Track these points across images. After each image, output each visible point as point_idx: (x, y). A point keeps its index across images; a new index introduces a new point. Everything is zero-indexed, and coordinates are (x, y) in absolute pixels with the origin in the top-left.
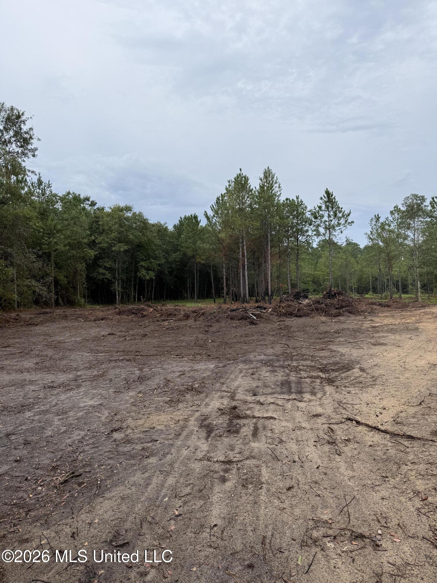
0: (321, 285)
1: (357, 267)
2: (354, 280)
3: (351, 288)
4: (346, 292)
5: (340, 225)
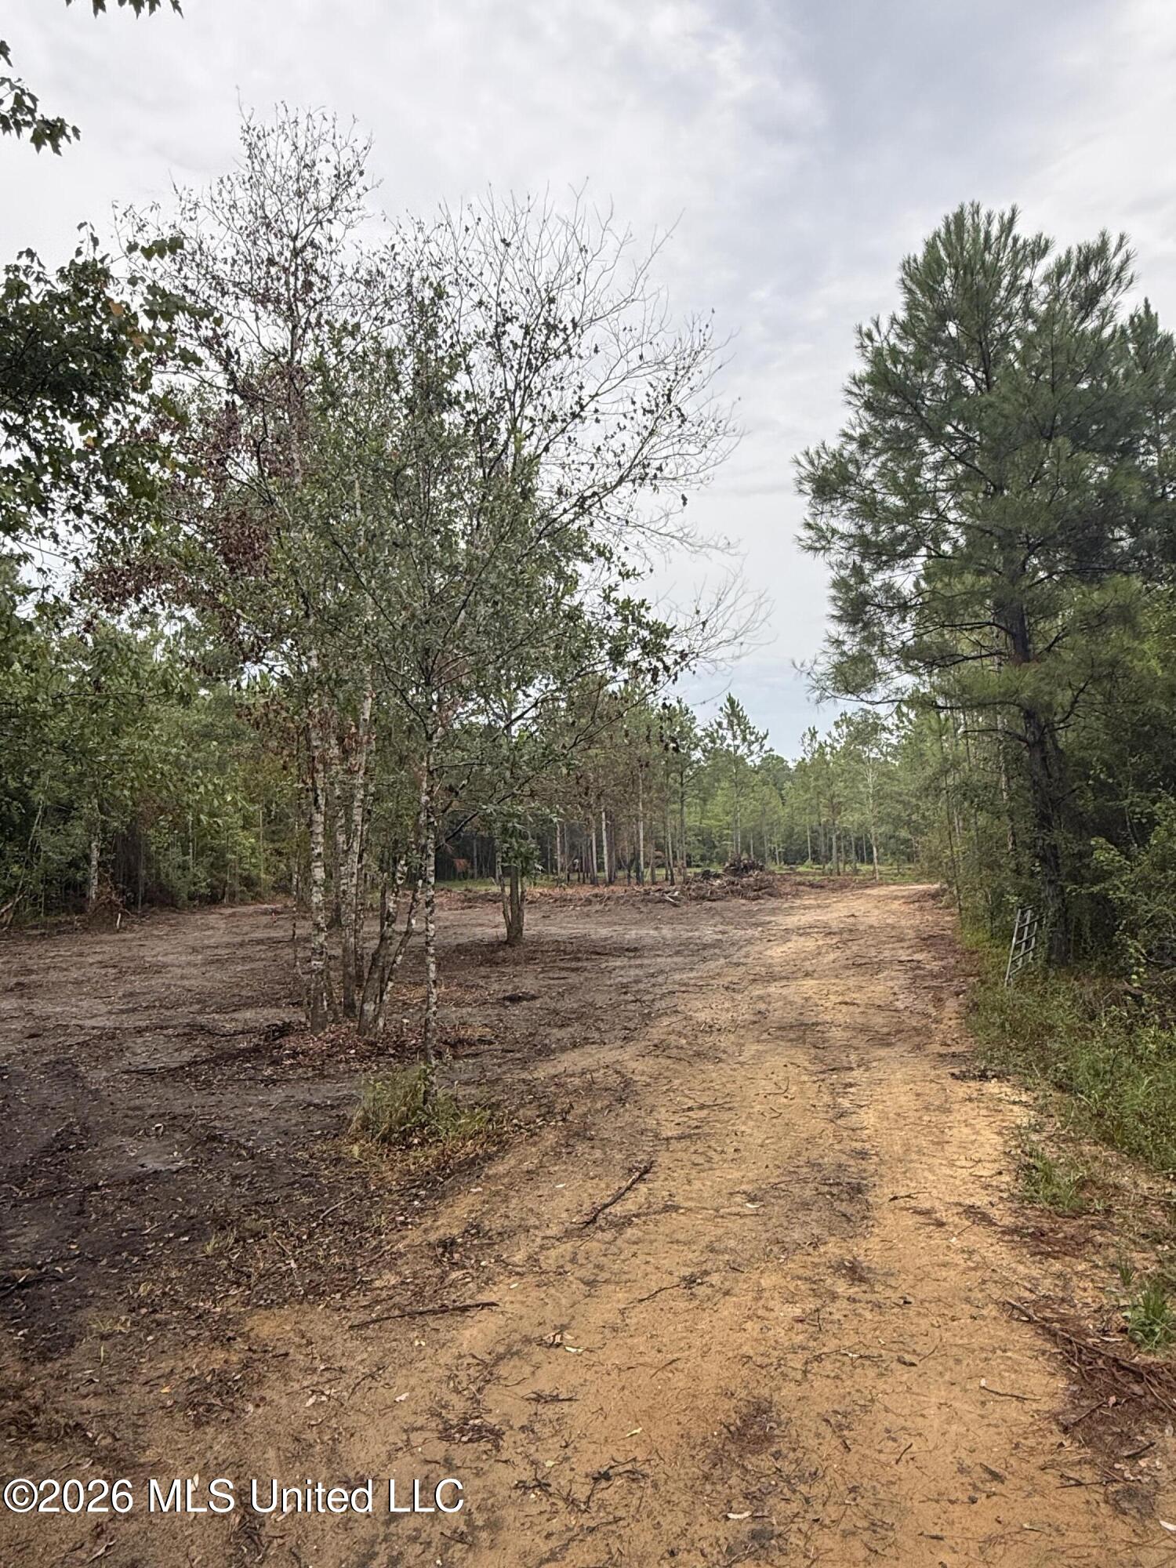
0: (715, 847)
1: (784, 812)
2: (777, 838)
3: (773, 853)
4: (764, 861)
5: (752, 753)
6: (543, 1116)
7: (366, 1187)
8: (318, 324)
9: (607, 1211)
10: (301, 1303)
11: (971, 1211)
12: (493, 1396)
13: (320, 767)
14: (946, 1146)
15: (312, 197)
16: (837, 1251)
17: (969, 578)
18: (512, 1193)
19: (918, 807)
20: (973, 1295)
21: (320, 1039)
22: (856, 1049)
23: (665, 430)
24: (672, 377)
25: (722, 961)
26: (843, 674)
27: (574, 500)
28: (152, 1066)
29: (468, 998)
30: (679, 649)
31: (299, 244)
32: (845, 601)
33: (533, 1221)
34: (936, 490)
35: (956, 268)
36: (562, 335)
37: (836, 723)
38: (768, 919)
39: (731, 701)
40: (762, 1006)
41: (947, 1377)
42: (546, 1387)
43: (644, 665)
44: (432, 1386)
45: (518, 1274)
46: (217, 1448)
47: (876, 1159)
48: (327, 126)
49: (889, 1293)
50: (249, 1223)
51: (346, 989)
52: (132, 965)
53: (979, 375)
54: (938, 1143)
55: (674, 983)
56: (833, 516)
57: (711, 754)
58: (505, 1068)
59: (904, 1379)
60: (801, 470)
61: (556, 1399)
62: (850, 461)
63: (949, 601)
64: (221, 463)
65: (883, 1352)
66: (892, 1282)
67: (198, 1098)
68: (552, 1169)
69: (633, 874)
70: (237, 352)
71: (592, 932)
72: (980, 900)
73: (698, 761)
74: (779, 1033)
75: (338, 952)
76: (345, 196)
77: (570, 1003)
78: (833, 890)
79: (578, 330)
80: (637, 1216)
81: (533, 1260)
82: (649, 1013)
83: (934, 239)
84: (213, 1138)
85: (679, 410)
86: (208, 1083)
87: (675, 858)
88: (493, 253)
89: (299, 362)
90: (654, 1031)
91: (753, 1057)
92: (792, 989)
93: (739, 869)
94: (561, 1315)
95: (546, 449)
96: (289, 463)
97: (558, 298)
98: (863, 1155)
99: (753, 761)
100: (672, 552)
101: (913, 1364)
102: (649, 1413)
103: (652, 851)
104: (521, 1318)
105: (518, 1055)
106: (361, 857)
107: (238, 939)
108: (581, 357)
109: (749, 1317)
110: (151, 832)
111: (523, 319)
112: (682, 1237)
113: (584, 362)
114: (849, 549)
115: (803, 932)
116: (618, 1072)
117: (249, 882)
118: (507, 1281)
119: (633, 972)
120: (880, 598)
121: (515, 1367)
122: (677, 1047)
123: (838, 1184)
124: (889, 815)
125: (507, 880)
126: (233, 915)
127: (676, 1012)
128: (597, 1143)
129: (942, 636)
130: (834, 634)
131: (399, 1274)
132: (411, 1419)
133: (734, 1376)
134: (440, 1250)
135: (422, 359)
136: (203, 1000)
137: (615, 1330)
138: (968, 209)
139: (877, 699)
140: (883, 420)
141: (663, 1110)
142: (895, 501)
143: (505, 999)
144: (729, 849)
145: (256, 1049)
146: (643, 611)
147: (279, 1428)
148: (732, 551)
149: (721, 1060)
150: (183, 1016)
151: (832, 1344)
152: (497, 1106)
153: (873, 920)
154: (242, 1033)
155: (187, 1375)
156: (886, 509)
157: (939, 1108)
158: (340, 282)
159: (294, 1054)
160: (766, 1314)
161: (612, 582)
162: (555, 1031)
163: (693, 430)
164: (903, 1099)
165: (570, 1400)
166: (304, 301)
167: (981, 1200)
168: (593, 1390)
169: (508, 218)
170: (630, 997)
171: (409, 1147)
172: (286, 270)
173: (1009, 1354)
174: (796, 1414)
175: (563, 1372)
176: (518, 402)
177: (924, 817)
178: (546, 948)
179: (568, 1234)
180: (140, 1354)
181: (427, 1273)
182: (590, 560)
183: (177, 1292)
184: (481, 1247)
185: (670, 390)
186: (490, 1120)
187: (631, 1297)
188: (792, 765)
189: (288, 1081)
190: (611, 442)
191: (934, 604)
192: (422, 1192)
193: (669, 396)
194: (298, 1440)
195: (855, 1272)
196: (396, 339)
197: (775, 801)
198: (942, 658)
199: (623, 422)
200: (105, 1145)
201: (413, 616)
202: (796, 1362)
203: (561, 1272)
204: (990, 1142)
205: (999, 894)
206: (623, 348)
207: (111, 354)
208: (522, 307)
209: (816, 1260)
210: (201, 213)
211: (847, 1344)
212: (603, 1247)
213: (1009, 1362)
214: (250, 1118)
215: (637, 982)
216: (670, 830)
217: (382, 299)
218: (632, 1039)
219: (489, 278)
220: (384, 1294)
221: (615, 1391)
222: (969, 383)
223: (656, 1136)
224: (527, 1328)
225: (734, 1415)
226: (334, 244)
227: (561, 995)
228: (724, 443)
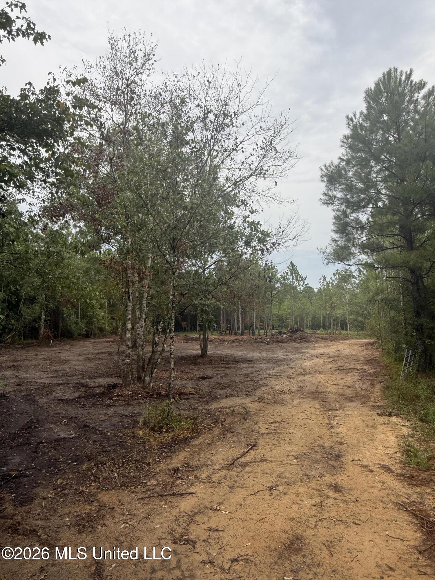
0: (284, 322)
1: (312, 309)
2: (309, 319)
3: (307, 325)
4: (303, 328)
5: (300, 285)
6: (214, 423)
7: (145, 447)
8: (135, 113)
9: (238, 460)
10: (119, 489)
11: (384, 467)
12: (192, 528)
13: (131, 284)
14: (374, 442)
15: (134, 64)
16: (329, 480)
17: (389, 216)
18: (201, 452)
19: (366, 308)
20: (384, 499)
21: (128, 390)
22: (339, 402)
23: (269, 156)
24: (273, 135)
25: (286, 366)
26: (338, 253)
27: (233, 182)
28: (63, 398)
29: (185, 377)
30: (272, 241)
31: (129, 82)
32: (339, 225)
33: (209, 463)
34: (377, 181)
35: (387, 93)
36: (230, 118)
37: (334, 274)
38: (304, 351)
39: (292, 264)
40: (302, 385)
41: (373, 530)
42: (214, 526)
43: (259, 248)
44: (169, 523)
45: (203, 482)
46: (86, 541)
47: (346, 445)
48: (141, 37)
49: (350, 497)
50: (100, 458)
51: (138, 371)
52: (56, 360)
53: (396, 136)
54: (371, 440)
55: (267, 374)
56: (335, 191)
57: (284, 285)
58: (199, 404)
59: (355, 530)
60: (323, 172)
61: (217, 530)
62: (342, 169)
63: (381, 225)
64: (97, 165)
65: (347, 519)
66: (351, 493)
67: (80, 411)
68: (217, 443)
69: (251, 332)
70: (104, 123)
71: (234, 353)
72: (391, 346)
73: (278, 287)
74: (308, 395)
75: (135, 357)
76: (147, 64)
77: (225, 380)
78: (331, 341)
79: (236, 116)
80: (250, 463)
81: (209, 477)
82: (256, 386)
83: (378, 81)
84: (86, 426)
85: (275, 148)
86: (84, 405)
87: (268, 326)
88: (204, 86)
89: (128, 128)
90: (258, 392)
91: (297, 404)
92: (314, 378)
93: (293, 331)
94: (220, 499)
95: (222, 162)
96: (123, 166)
97: (229, 103)
98: (341, 443)
99: (301, 288)
100: (271, 203)
101: (359, 525)
102: (254, 538)
103: (259, 323)
104: (204, 499)
105: (204, 400)
106: (145, 321)
107: (97, 351)
108: (237, 127)
109: (294, 503)
110: (64, 309)
111: (215, 111)
112: (268, 471)
113: (238, 128)
114: (341, 204)
115: (319, 356)
116: (244, 408)
117: (101, 330)
118: (199, 485)
119: (250, 370)
120: (353, 224)
121: (201, 517)
122: (267, 399)
123: (331, 454)
124: (354, 311)
125: (202, 333)
126: (94, 342)
127: (267, 385)
128: (234, 434)
129: (377, 239)
130: (334, 237)
131: (157, 480)
132: (161, 535)
133: (287, 526)
134: (173, 472)
135: (176, 127)
136: (83, 374)
137: (241, 505)
138: (393, 70)
139: (351, 264)
140: (356, 153)
141: (261, 423)
142: (360, 185)
143: (200, 378)
144: (289, 323)
145: (103, 393)
146: (259, 226)
147: (110, 535)
148: (294, 204)
149: (284, 405)
150: (75, 379)
151: (326, 515)
152: (195, 419)
153: (347, 353)
154: (98, 387)
155: (76, 514)
156: (356, 188)
157: (372, 427)
158: (144, 97)
159: (118, 396)
160: (300, 502)
161: (247, 214)
162: (219, 391)
163: (280, 156)
164: (357, 423)
165: (223, 531)
166: (130, 104)
167: (388, 462)
168: (232, 527)
169: (210, 72)
170: (249, 379)
171: (162, 432)
172: (124, 92)
173: (398, 523)
174: (312, 541)
175: (220, 520)
176: (212, 144)
177: (369, 312)
178: (216, 359)
179: (223, 468)
180: (58, 506)
181: (168, 480)
182: (238, 206)
183: (72, 483)
184: (189, 471)
185: (272, 140)
186: (193, 424)
187: (247, 493)
188: (315, 290)
189: (115, 406)
190: (248, 160)
191: (375, 226)
192: (166, 450)
193: (271, 142)
194: (117, 540)
195: (336, 488)
196: (165, 119)
197: (308, 304)
198: (378, 248)
199: (253, 152)
200: (45, 427)
201: (169, 225)
202: (313, 521)
203: (220, 483)
204: (392, 440)
205: (398, 344)
206: (253, 123)
207: (59, 122)
208: (214, 107)
209: (321, 483)
210: (93, 70)
211: (333, 515)
212: (237, 474)
213: (398, 526)
214: (101, 419)
215: (252, 373)
216: (266, 315)
217: (160, 104)
218: (250, 395)
219: (202, 96)
220: (151, 487)
221: (240, 528)
222: (392, 139)
223: (258, 433)
224: (206, 503)
225: (287, 540)
226: (142, 82)
227: (222, 377)
228: (292, 161)
